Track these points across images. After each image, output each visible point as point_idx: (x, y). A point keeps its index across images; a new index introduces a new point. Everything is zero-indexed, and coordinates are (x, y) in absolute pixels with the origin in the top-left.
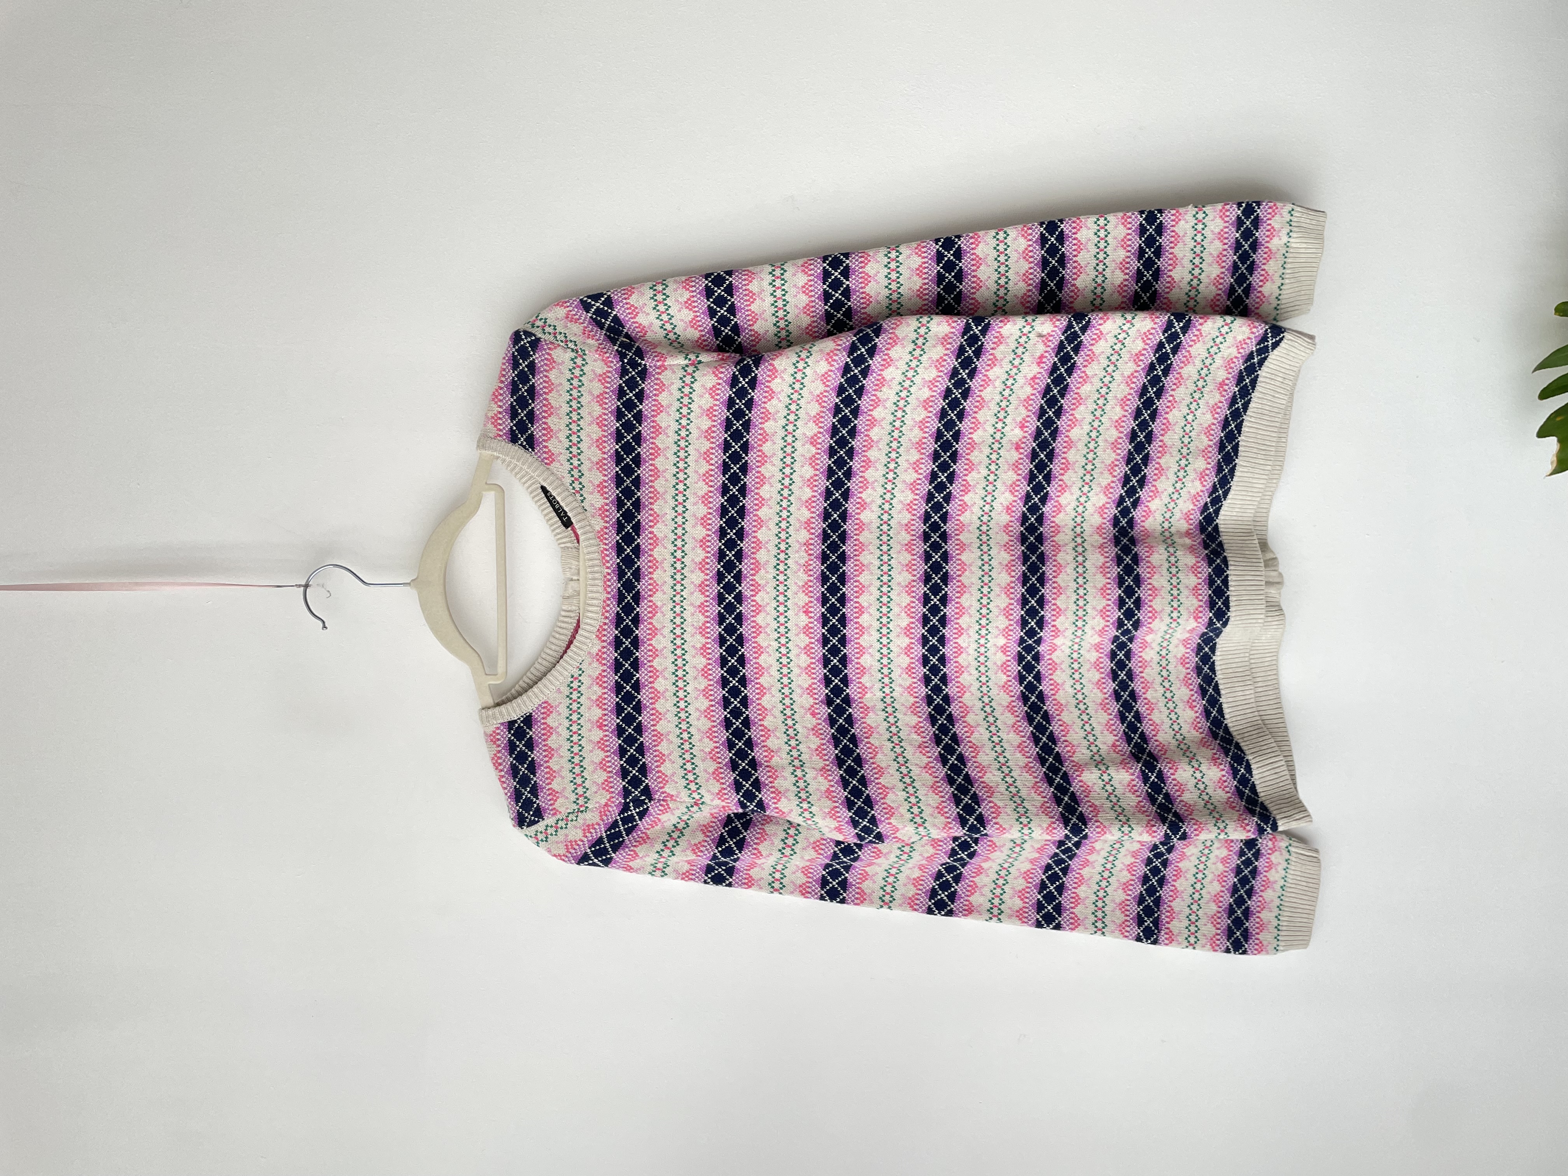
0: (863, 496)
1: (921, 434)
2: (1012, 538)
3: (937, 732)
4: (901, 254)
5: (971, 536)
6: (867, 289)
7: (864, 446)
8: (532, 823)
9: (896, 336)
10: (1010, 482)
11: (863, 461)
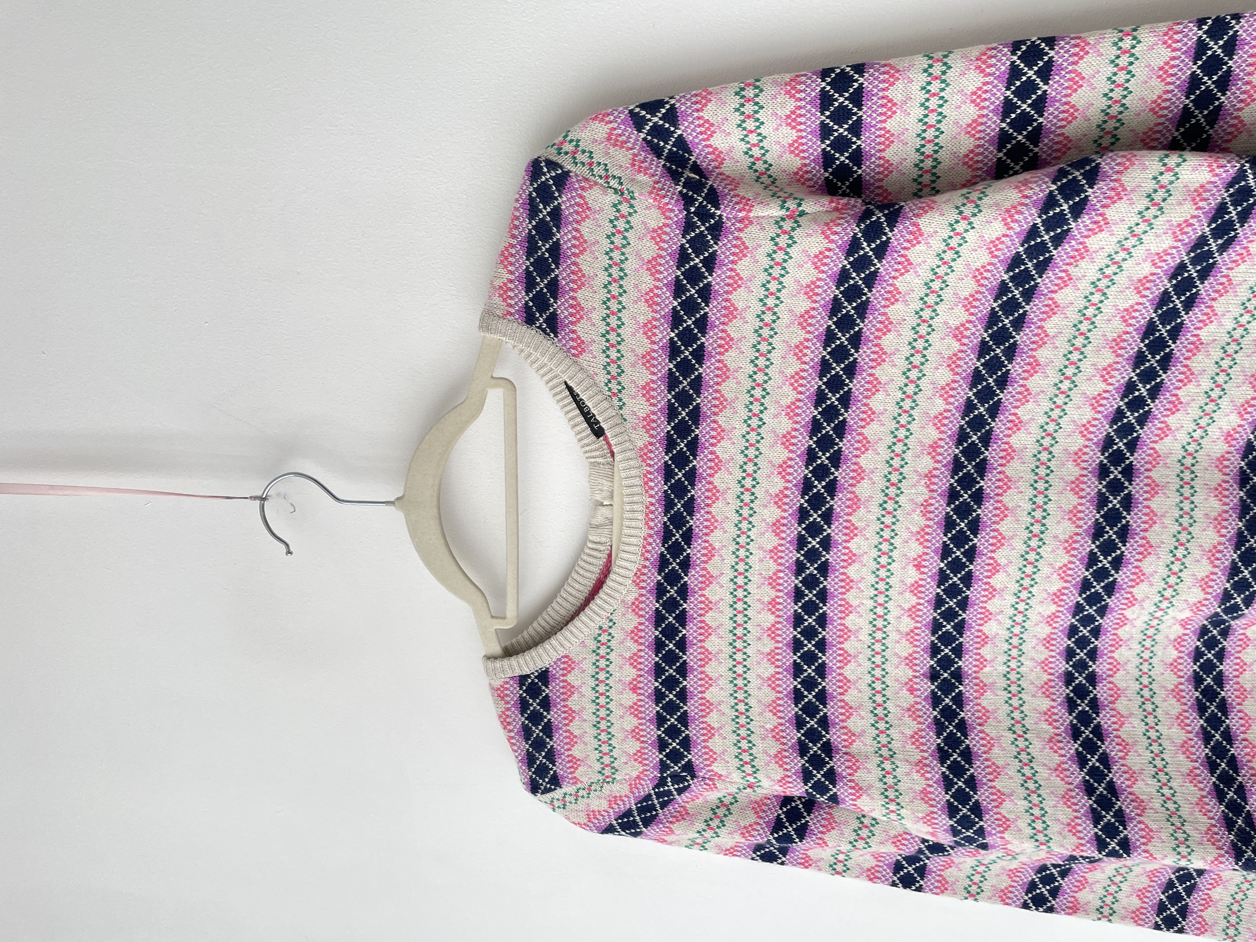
0: (1019, 412)
1: (1123, 327)
2: (1227, 478)
3: (1075, 722)
4: (1139, 42)
5: (1168, 472)
6: (1074, 99)
7: (1034, 343)
8: (546, 791)
9: (1122, 185)
10: (1242, 401)
11: (1029, 364)
